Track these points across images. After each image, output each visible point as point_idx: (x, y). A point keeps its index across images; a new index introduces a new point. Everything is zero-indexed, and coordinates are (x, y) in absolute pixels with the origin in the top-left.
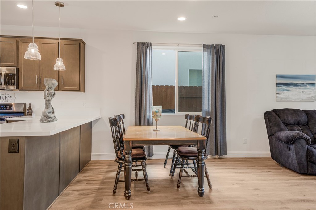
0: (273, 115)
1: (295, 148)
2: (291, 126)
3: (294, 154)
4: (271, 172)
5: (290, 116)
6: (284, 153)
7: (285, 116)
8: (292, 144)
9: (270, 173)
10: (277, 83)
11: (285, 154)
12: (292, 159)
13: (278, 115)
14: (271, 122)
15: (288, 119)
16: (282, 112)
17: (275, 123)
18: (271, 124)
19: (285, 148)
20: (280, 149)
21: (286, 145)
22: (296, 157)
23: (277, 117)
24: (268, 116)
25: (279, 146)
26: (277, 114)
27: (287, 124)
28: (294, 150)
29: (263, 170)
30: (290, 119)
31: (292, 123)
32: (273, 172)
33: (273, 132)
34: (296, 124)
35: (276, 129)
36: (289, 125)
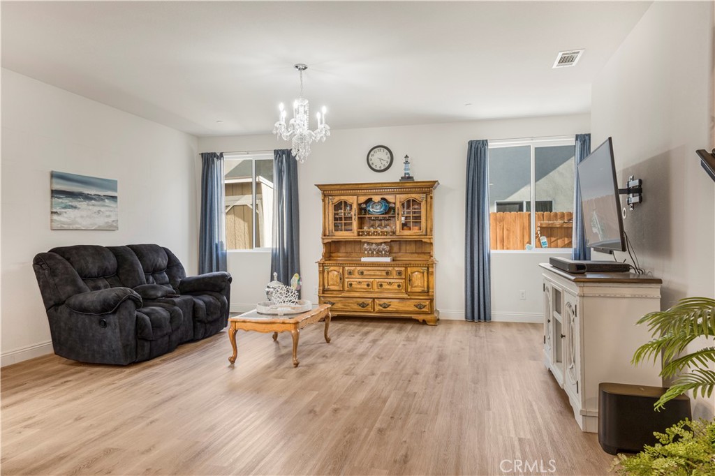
0: (59, 260)
1: (119, 319)
2: (92, 280)
3: (117, 330)
4: (70, 381)
5: (90, 259)
6: (91, 335)
7: (82, 261)
8: (114, 313)
9: (71, 384)
10: (54, 189)
11: (93, 336)
12: (110, 342)
13: (68, 259)
14: (55, 276)
15: (88, 267)
16: (76, 253)
17: (66, 276)
18: (57, 280)
19: (94, 325)
20: (82, 330)
21: (96, 318)
22: (121, 336)
23: (67, 263)
24: (48, 262)
25: (79, 325)
26: (66, 256)
27: (85, 277)
28: (117, 324)
29: (53, 384)
30: (90, 266)
31: (93, 275)
32: (76, 380)
33: (63, 297)
34: (101, 274)
35: (69, 289)
36: (89, 277)
